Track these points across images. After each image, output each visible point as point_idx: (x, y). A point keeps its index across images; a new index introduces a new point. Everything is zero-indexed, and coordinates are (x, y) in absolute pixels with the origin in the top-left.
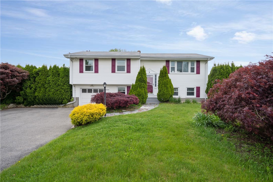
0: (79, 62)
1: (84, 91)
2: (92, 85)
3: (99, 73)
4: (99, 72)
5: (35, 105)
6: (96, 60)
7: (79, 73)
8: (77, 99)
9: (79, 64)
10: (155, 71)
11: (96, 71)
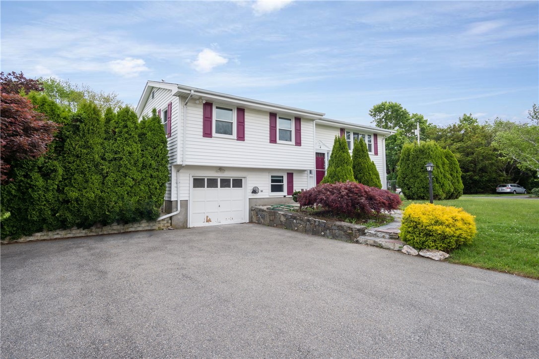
0: (202, 110)
1: (198, 183)
2: (221, 169)
3: (246, 141)
4: (246, 138)
5: (39, 234)
6: (241, 111)
7: (202, 137)
8: (185, 204)
9: (202, 113)
10: (327, 145)
11: (241, 137)
